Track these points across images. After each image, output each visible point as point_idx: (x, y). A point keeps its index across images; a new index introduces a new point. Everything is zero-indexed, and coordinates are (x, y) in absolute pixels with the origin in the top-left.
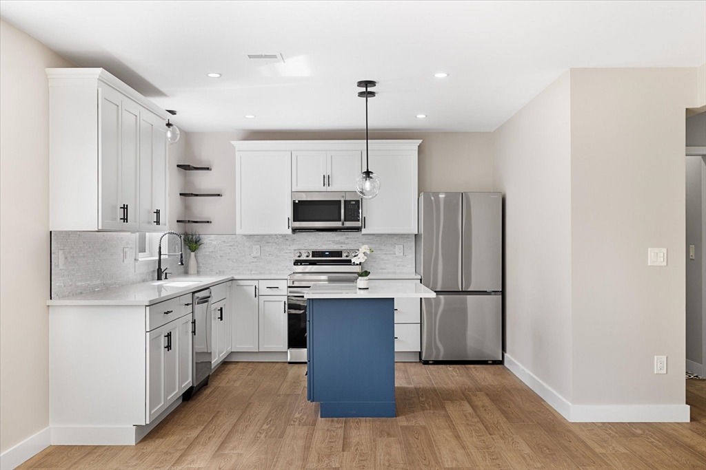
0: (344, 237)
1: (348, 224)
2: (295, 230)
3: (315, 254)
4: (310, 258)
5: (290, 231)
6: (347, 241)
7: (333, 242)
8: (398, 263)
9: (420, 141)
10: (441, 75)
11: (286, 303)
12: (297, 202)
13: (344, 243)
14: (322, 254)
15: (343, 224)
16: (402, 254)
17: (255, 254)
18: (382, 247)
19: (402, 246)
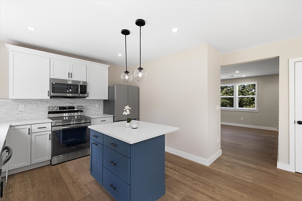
0: (74, 101)
1: (81, 95)
2: (52, 97)
3: (60, 108)
4: (58, 110)
5: (49, 98)
6: (75, 102)
7: (69, 103)
8: (97, 110)
9: (109, 66)
10: (175, 30)
11: (51, 135)
12: (54, 83)
13: (74, 103)
14: (65, 108)
15: (79, 95)
16: (98, 107)
17: (20, 110)
18: (91, 105)
19: (98, 104)
